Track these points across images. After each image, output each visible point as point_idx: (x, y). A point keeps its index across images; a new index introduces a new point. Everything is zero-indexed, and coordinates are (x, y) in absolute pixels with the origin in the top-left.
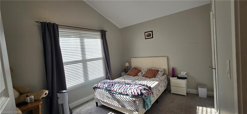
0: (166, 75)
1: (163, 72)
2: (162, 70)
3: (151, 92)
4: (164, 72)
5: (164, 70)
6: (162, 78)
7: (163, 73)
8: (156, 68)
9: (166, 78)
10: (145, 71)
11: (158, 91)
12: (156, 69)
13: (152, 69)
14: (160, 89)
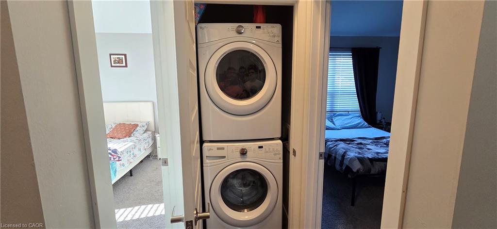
0: (150, 132)
1: (146, 127)
2: (145, 124)
3: (115, 157)
4: (148, 127)
5: (148, 124)
6: (141, 137)
7: (145, 129)
8: (132, 122)
9: (151, 135)
10: (110, 129)
11: (132, 156)
12: (132, 124)
13: (124, 124)
14: (136, 154)
